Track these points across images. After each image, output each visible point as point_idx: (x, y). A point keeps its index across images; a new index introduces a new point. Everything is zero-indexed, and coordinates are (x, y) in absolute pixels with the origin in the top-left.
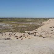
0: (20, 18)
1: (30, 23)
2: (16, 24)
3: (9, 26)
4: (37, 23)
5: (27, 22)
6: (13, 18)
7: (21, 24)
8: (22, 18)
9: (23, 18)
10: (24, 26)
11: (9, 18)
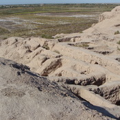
0: (54, 5)
1: (77, 16)
2: (43, 18)
3: (28, 23)
4: (91, 16)
5: (70, 13)
6: (39, 5)
7: (56, 19)
8: (59, 5)
9: (61, 5)
10: (61, 23)
11: (31, 6)
